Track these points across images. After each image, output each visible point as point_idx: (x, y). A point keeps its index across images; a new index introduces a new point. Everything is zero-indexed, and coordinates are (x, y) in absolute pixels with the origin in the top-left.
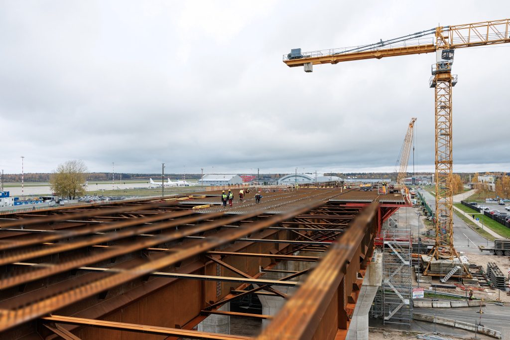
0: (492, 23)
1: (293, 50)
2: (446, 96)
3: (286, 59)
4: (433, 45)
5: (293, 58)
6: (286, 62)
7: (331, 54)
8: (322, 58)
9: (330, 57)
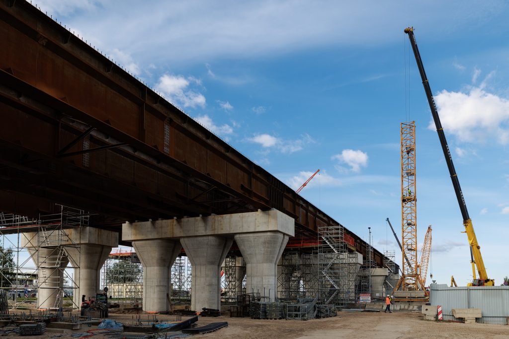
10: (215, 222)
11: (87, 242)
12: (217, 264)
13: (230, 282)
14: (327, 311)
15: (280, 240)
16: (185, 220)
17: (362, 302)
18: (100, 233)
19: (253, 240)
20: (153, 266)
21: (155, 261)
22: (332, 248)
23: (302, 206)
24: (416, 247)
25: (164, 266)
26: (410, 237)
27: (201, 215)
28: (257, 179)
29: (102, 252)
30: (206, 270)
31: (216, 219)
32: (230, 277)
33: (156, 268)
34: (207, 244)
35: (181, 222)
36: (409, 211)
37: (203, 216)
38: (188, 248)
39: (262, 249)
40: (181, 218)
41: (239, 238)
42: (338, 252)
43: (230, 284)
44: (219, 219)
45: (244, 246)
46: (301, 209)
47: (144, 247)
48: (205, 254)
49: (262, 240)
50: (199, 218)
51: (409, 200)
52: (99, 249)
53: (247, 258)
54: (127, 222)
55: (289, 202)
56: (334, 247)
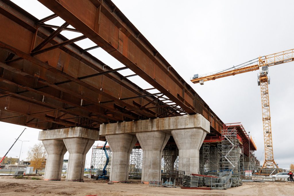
0: (286, 52)
1: (194, 75)
2: (266, 88)
3: (192, 79)
4: (257, 65)
5: (195, 78)
6: (191, 81)
7: (211, 75)
8: (207, 77)
9: (211, 76)
10: (159, 123)
11: (78, 136)
12: (160, 150)
13: (167, 163)
14: (237, 182)
15: (202, 134)
16: (140, 121)
17: (247, 175)
18: (87, 132)
19: (183, 134)
20: (118, 152)
21: (119, 148)
22: (231, 142)
23: (213, 117)
24: (272, 144)
25: (125, 151)
26: (268, 139)
27: (150, 119)
28: (188, 93)
29: (87, 143)
30: (152, 154)
31: (160, 121)
32: (167, 160)
33: (120, 153)
34: (153, 137)
35: (137, 123)
36: (267, 125)
37: (151, 119)
38: (141, 139)
39: (190, 140)
40: (137, 121)
41: (174, 133)
42: (235, 144)
43: (167, 165)
44: (162, 120)
45: (178, 138)
46: (212, 118)
47: (113, 139)
48: (152, 144)
49: (190, 134)
50: (148, 120)
51: (267, 119)
52: (86, 141)
53: (179, 146)
54: (103, 124)
55: (206, 113)
56: (232, 142)
